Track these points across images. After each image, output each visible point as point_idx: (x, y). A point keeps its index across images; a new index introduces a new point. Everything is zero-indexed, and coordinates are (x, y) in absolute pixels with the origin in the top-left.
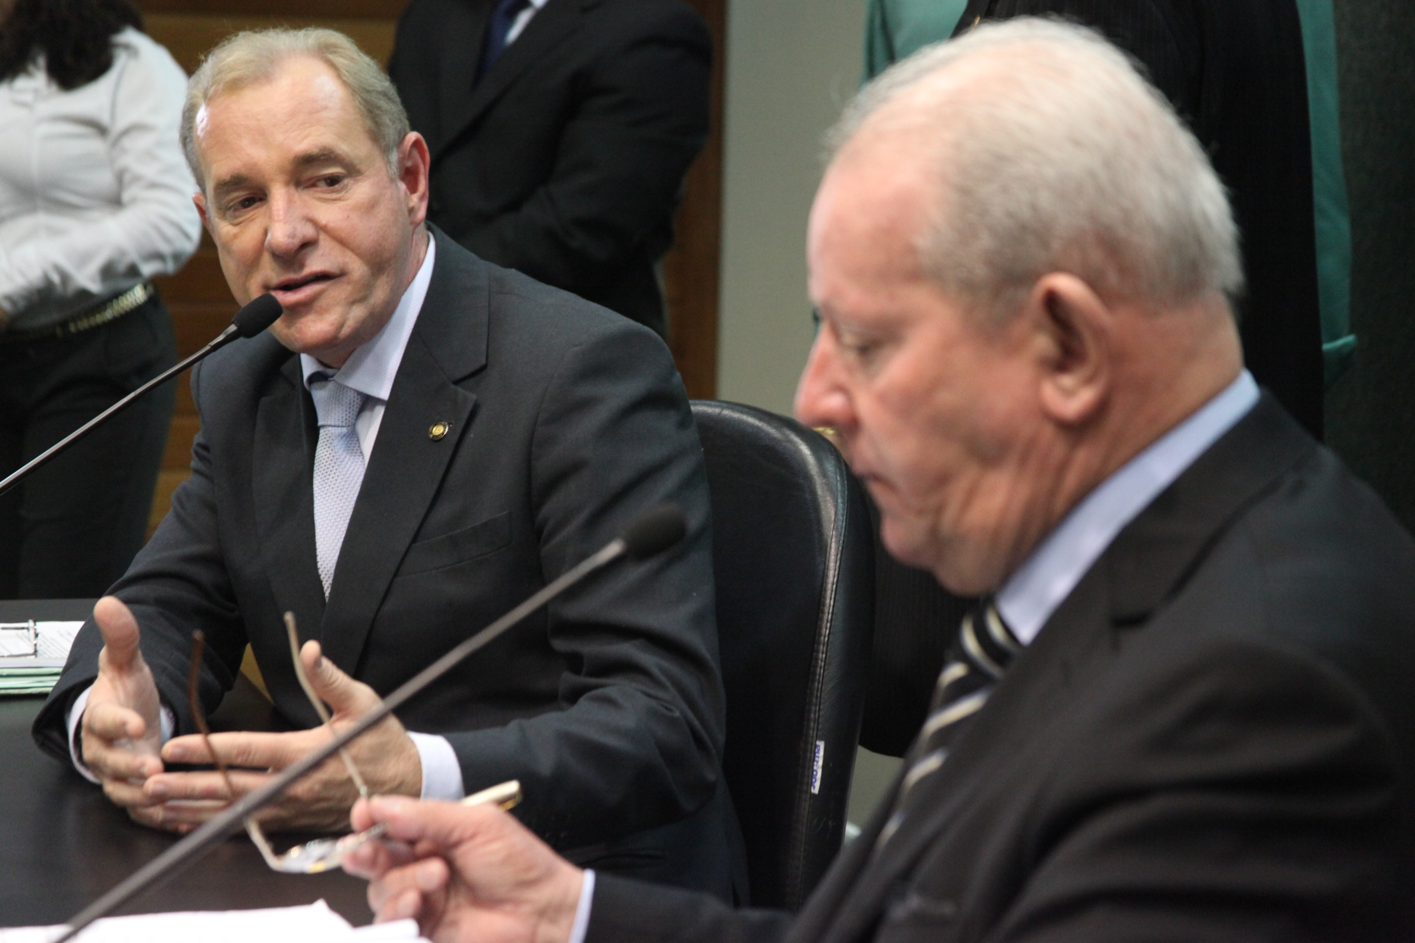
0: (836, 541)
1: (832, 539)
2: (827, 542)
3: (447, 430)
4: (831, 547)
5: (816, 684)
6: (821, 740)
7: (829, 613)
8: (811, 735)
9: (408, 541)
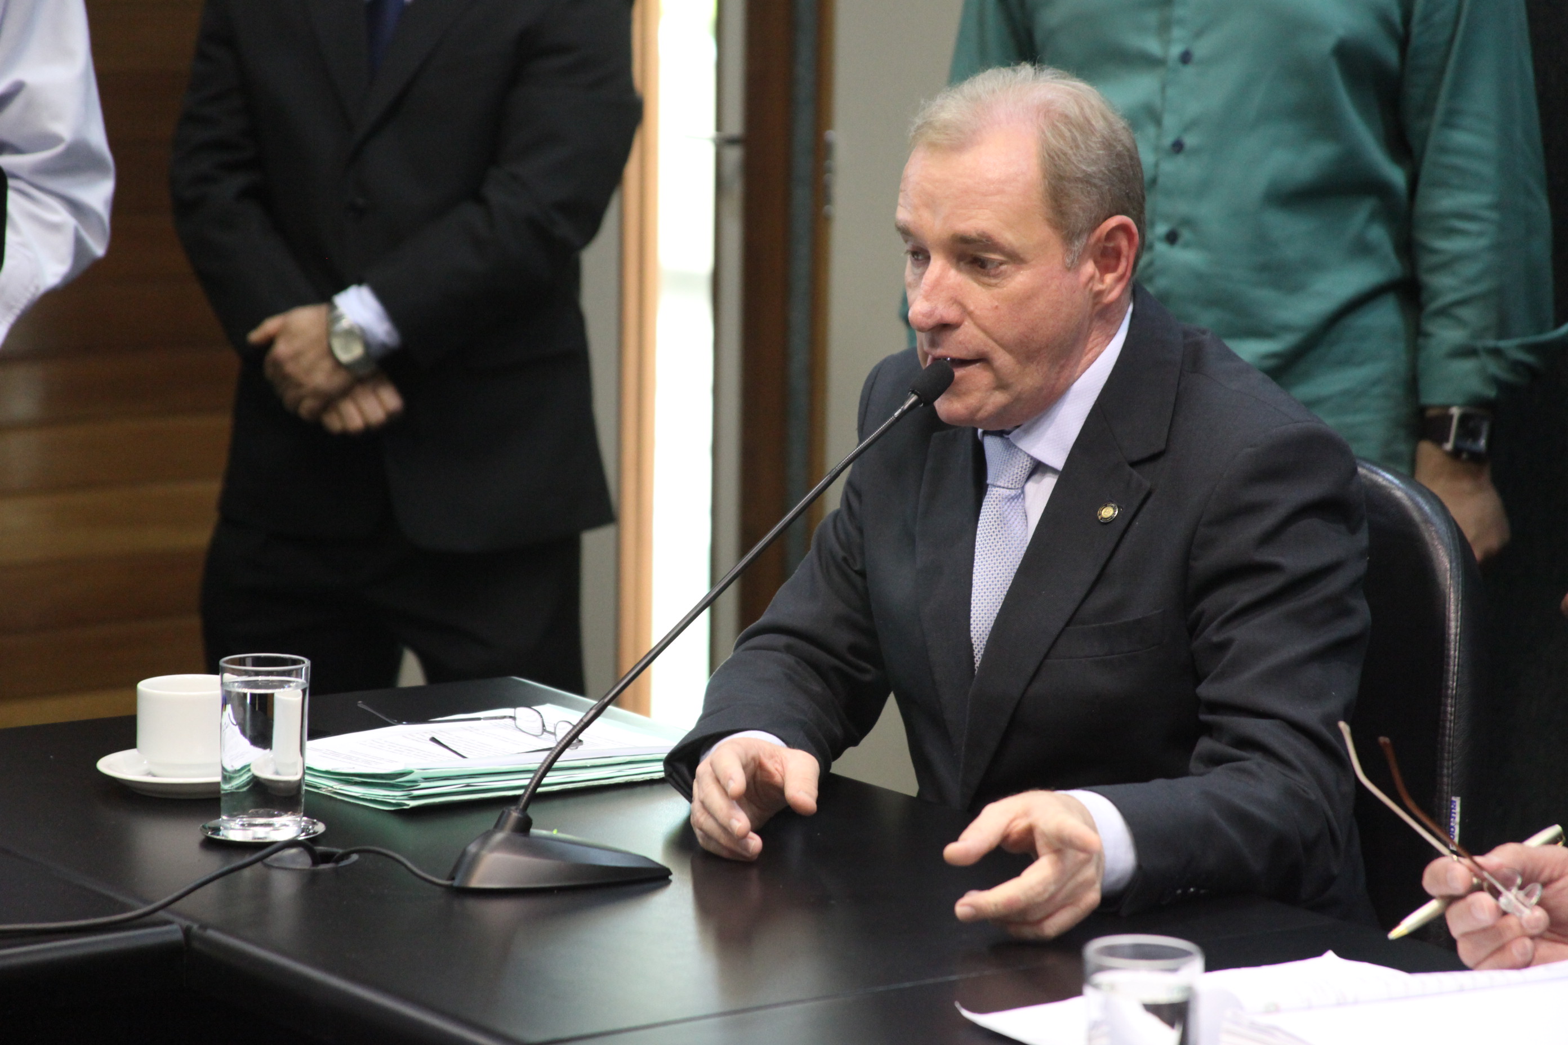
0: (1454, 590)
1: (1450, 589)
2: (1444, 592)
3: (1117, 512)
4: (1450, 597)
5: (1447, 739)
6: (1456, 795)
7: (1454, 666)
8: (1446, 790)
9: (1061, 624)
